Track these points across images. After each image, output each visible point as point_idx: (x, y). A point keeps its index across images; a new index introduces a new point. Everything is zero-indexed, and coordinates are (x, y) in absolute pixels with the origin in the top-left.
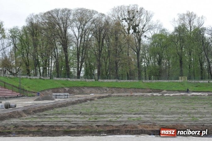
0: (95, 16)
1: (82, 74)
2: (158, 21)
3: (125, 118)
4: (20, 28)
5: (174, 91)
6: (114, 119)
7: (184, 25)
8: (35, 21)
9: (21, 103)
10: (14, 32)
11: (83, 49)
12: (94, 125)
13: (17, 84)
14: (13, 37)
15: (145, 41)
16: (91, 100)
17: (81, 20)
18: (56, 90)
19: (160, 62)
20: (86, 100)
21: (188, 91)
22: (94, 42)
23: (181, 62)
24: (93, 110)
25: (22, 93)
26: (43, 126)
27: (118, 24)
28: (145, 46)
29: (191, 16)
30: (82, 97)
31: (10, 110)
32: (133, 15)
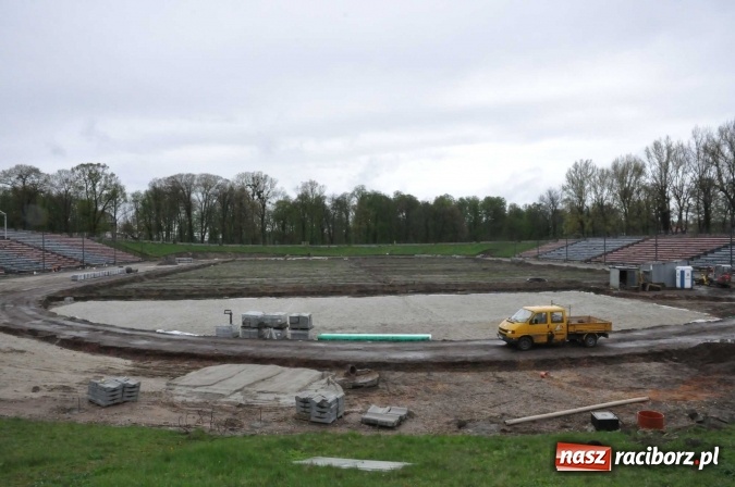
0: (219, 182)
1: (206, 238)
2: (282, 188)
3: (248, 281)
4: (143, 192)
5: (296, 255)
6: (237, 283)
7: (306, 193)
8: (158, 186)
9: (143, 268)
10: (136, 196)
11: (208, 214)
12: (217, 289)
13: (139, 249)
14: (135, 201)
15: (270, 207)
16: (214, 264)
17: (205, 185)
18: (180, 255)
19: (284, 228)
20: (209, 265)
21: (309, 255)
22: (218, 207)
23: (304, 228)
24: (216, 274)
25: (145, 258)
26: (164, 290)
27: (243, 190)
28: (270, 212)
29: (313, 184)
30: (205, 261)
31: (132, 275)
32: (257, 181)
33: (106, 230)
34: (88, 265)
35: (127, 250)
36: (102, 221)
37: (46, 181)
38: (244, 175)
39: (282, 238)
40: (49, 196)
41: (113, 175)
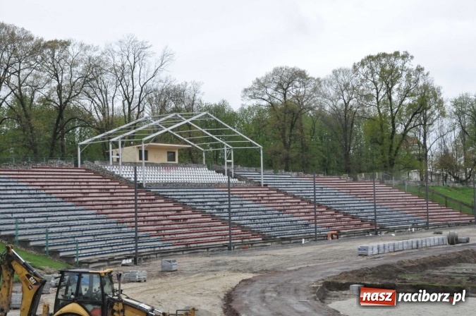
31: (458, 248)
33: (409, 168)
34: (382, 228)
35: (447, 203)
36: (403, 153)
37: (315, 90)
40: (321, 114)
41: (419, 70)
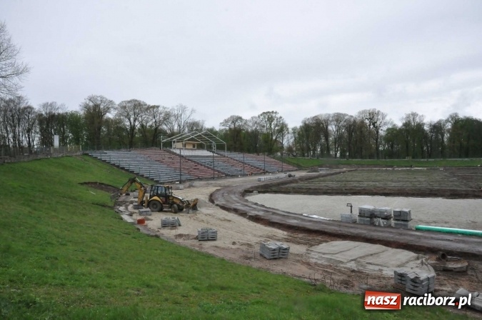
0: (346, 117)
1: (338, 155)
2: (391, 119)
3: (365, 184)
4: (298, 127)
5: (402, 167)
6: (357, 185)
7: (409, 121)
8: (307, 122)
9: (298, 174)
10: (294, 129)
11: (339, 139)
12: (344, 189)
13: (296, 162)
14: (294, 133)
15: (382, 132)
16: (343, 172)
17: (337, 120)
18: (321, 166)
19: (392, 147)
20: (340, 173)
21: (411, 166)
22: (346, 134)
23: (407, 147)
24: (344, 179)
25: (300, 168)
26: (310, 189)
27: (362, 122)
28: (381, 136)
29: (414, 115)
30: (338, 170)
31: (291, 178)
32: (373, 116)
33: (277, 151)
34: (267, 172)
35: (289, 163)
36: (275, 146)
37: (245, 123)
38: (364, 112)
39: (390, 154)
40: (247, 132)
41: (281, 117)
